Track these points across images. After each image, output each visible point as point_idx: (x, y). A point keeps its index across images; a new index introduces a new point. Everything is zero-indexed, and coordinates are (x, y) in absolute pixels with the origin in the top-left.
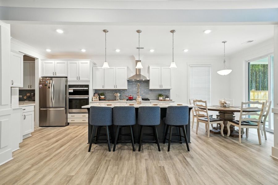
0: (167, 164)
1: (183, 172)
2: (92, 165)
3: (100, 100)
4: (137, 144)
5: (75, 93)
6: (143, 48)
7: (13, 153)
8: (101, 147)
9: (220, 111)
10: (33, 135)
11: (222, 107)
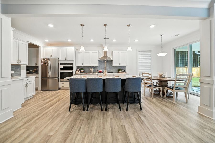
0: (127, 123)
1: (140, 130)
2: (69, 124)
3: (81, 73)
4: (104, 104)
5: (64, 68)
6: (108, 39)
7: (14, 112)
8: (79, 107)
9: (159, 80)
10: (35, 97)
11: (161, 78)
